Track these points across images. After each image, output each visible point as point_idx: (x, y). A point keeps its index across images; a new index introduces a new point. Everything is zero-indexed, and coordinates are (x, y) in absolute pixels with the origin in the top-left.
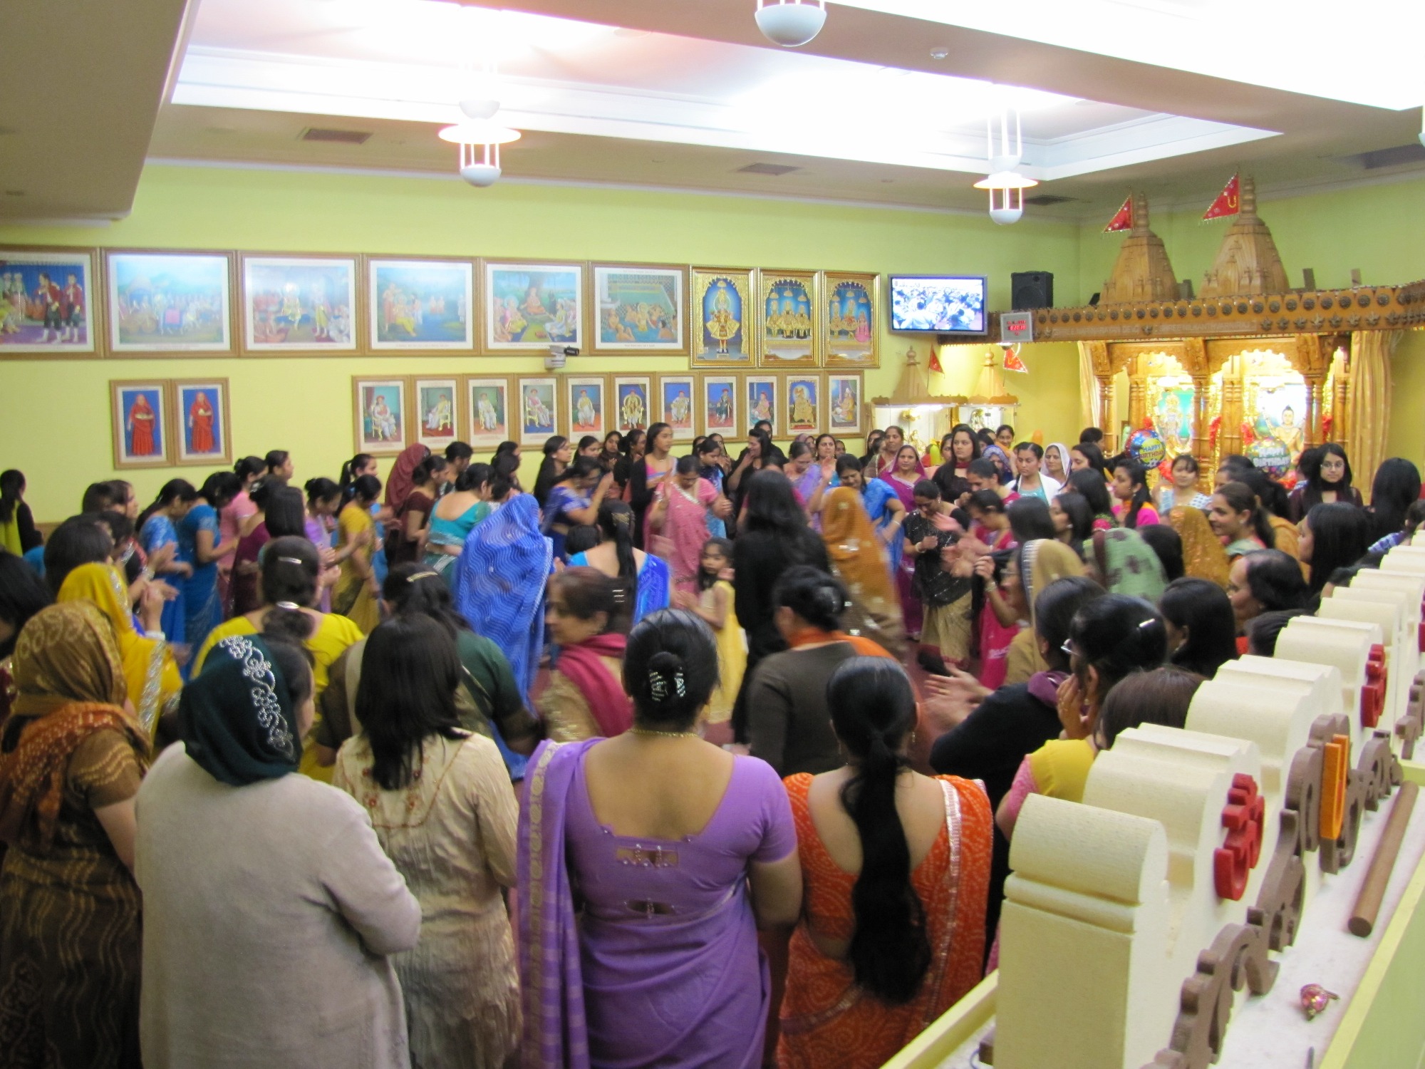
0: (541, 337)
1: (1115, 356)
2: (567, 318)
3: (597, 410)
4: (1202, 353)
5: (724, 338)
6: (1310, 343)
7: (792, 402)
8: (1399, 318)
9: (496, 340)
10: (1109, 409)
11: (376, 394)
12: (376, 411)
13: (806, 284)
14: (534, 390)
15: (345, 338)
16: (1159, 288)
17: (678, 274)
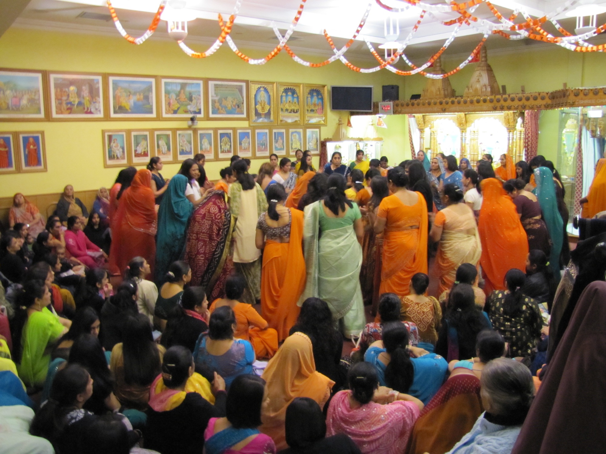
0: (186, 112)
1: (426, 120)
2: (197, 103)
4: (464, 119)
5: (264, 113)
6: (510, 115)
7: (292, 140)
8: (549, 104)
9: (166, 113)
10: (423, 142)
11: (113, 138)
12: (113, 146)
13: (297, 90)
14: (183, 136)
15: (98, 112)
16: (446, 92)
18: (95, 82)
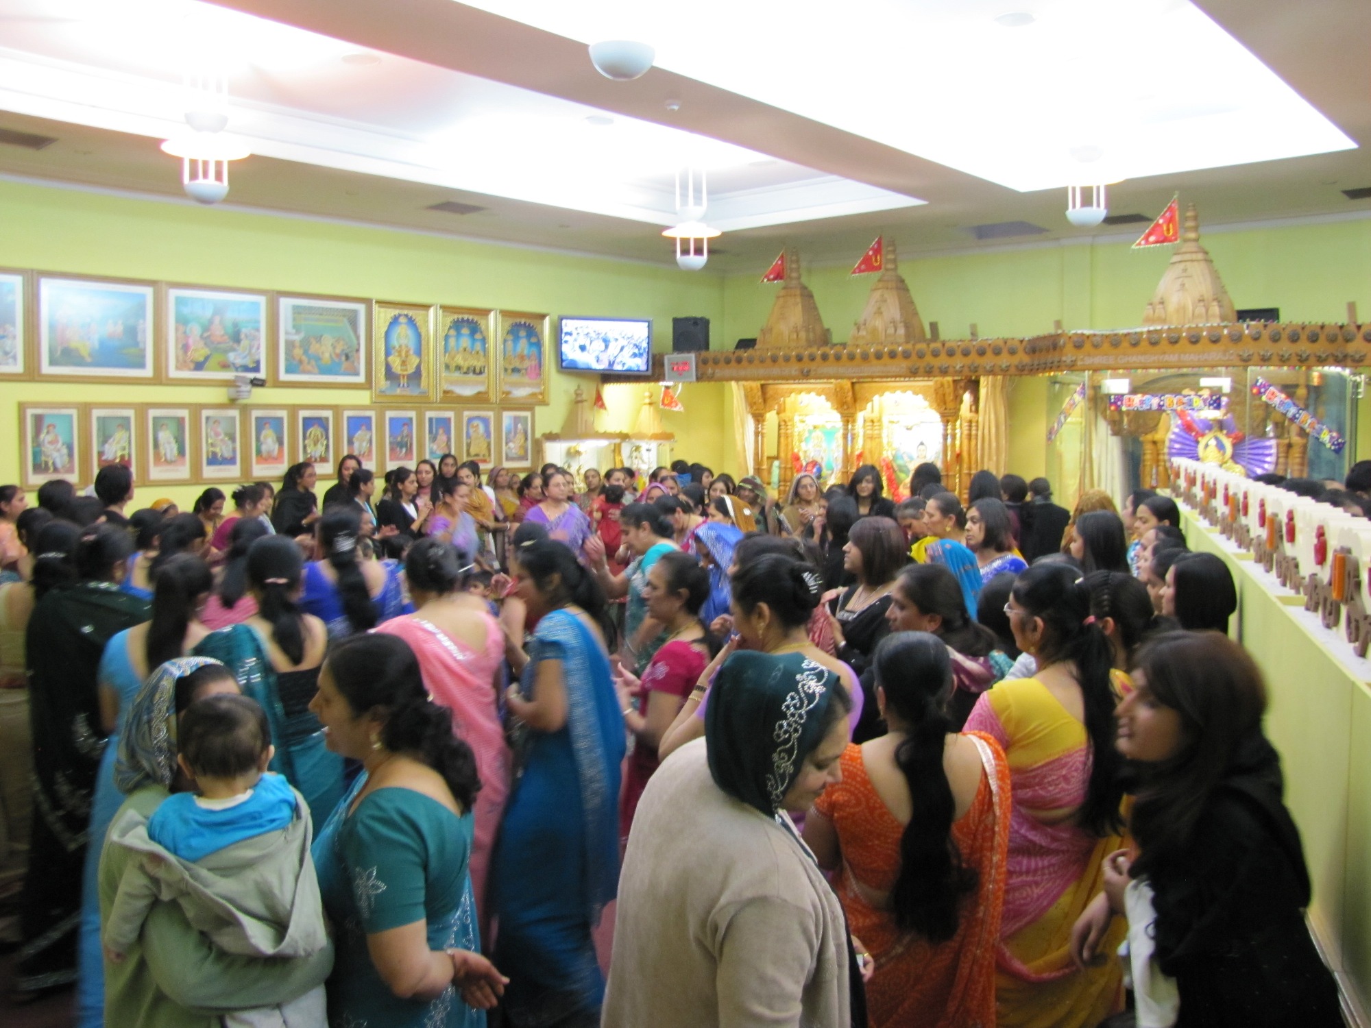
0: (225, 366)
1: (768, 395)
2: (251, 347)
3: (280, 441)
4: (850, 394)
5: (405, 373)
6: (946, 386)
7: (468, 436)
8: (1026, 365)
9: (177, 368)
10: (762, 444)
11: (46, 422)
12: (46, 441)
13: (482, 323)
14: (216, 422)
15: (11, 361)
16: (811, 335)
17: (361, 308)
18: (5, 290)
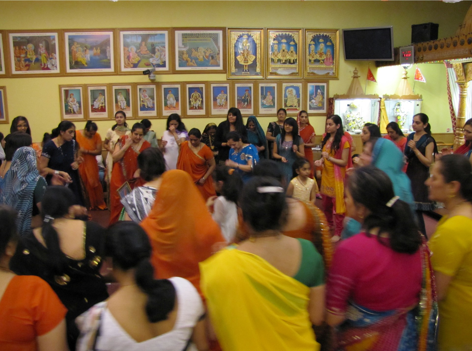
0: (147, 65)
1: (468, 71)
2: (161, 55)
3: (177, 100)
7: (286, 96)
9: (125, 67)
11: (70, 93)
12: (70, 101)
13: (294, 36)
14: (145, 91)
15: (55, 68)
17: (220, 32)
18: (51, 38)
